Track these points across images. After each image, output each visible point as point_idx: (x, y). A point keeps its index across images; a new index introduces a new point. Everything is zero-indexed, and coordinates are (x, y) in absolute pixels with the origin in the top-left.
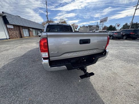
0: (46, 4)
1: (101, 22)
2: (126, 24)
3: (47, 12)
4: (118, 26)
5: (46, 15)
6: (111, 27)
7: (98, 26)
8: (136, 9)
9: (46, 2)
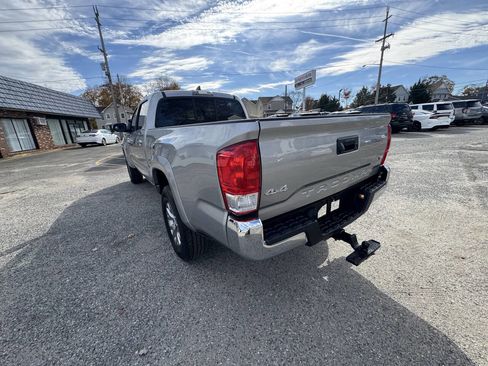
0: (97, 20)
1: (299, 84)
2: (364, 90)
3: (103, 51)
4: (347, 95)
5: (102, 64)
6: (325, 99)
7: (287, 100)
8: (383, 49)
9: (97, 15)
